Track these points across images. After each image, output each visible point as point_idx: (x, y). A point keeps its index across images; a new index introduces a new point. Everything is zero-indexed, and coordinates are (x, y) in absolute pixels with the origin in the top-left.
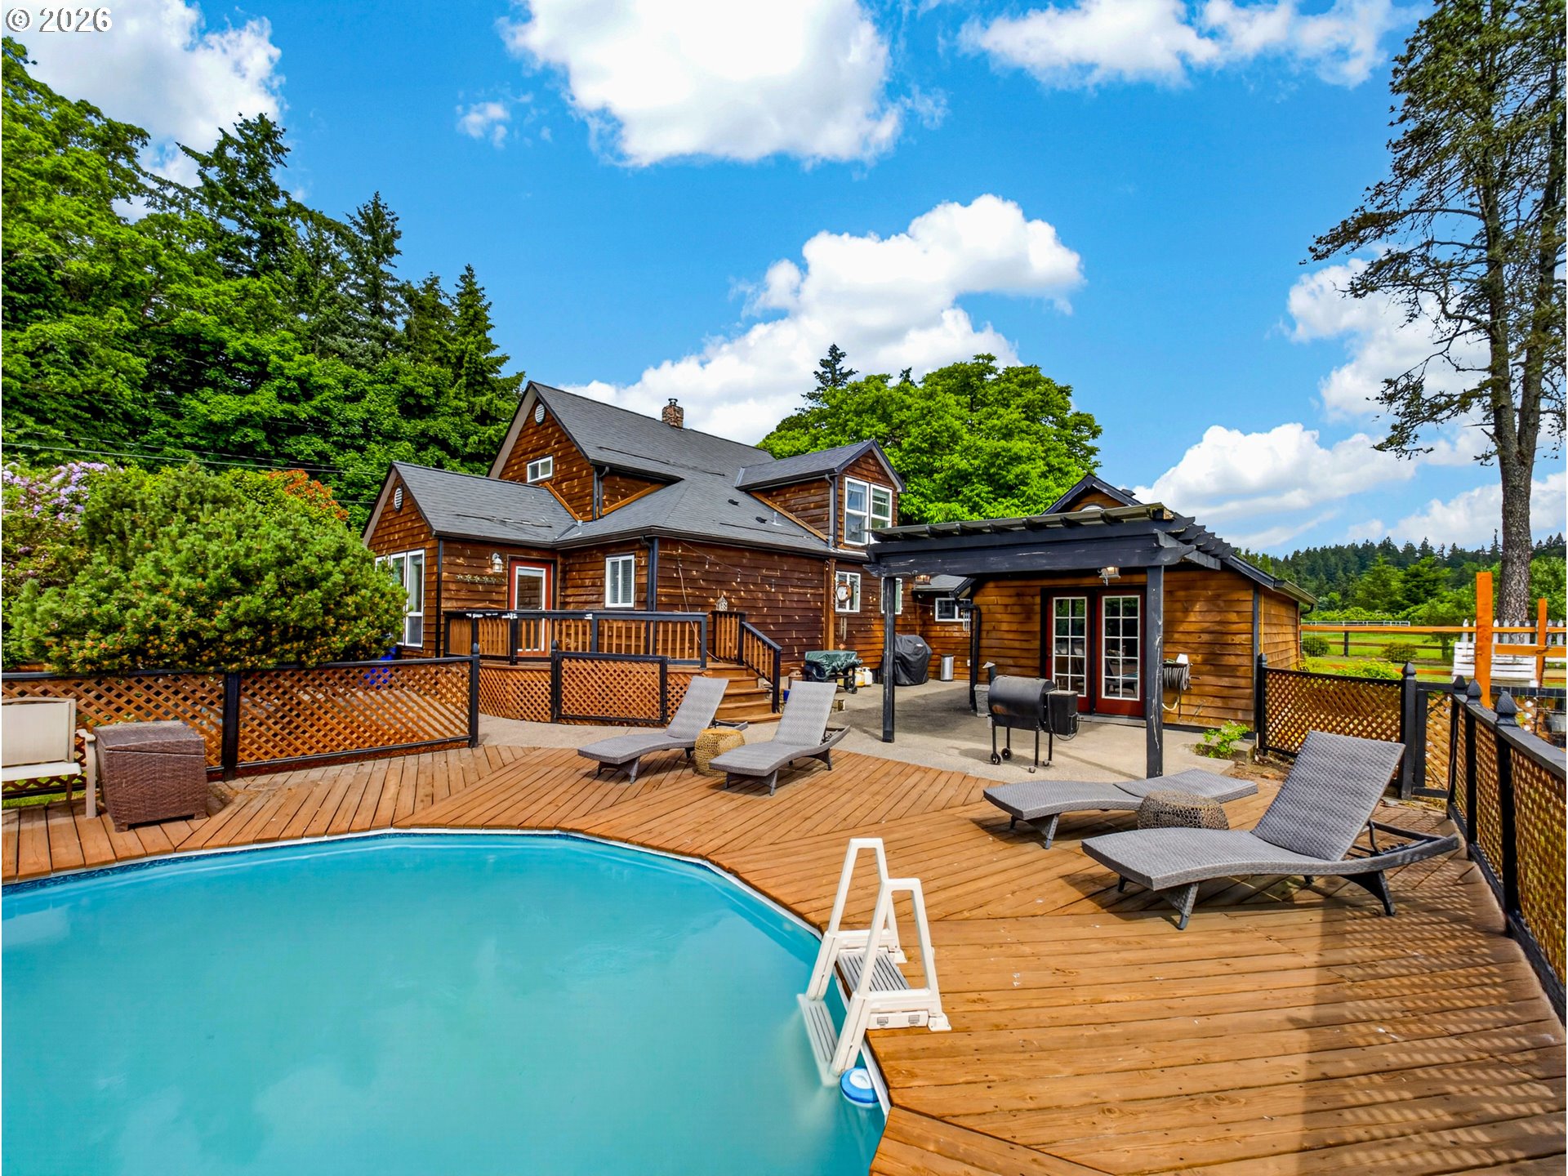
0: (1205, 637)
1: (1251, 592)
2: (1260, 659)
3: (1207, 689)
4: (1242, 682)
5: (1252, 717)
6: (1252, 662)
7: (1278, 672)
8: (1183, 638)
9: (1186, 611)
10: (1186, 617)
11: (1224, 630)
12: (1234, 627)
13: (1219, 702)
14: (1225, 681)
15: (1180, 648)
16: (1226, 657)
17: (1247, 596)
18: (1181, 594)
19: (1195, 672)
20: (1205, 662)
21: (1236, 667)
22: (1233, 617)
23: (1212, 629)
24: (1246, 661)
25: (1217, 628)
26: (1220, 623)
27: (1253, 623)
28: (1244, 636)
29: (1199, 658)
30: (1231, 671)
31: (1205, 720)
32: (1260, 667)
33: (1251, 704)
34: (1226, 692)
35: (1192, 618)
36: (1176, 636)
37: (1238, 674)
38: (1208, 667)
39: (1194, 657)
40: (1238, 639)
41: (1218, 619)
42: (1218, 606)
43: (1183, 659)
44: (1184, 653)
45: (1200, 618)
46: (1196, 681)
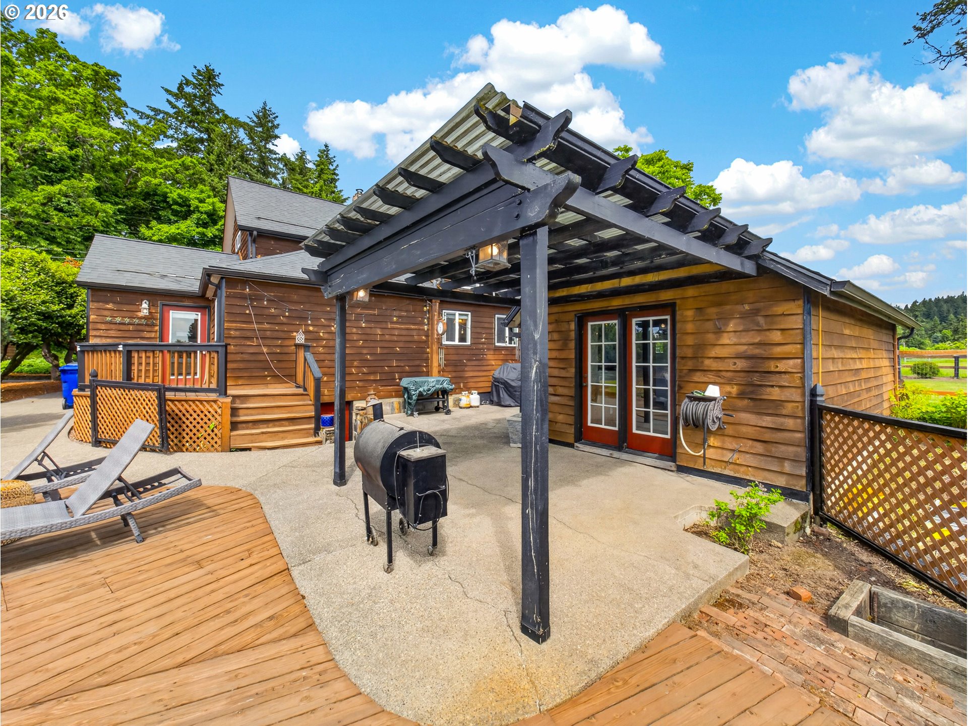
0: (741, 364)
1: (800, 302)
2: (813, 393)
3: (744, 429)
4: (790, 423)
5: (803, 471)
6: (803, 395)
7: (837, 412)
8: (714, 365)
9: (719, 332)
10: (718, 339)
11: (765, 354)
12: (778, 350)
13: (759, 448)
14: (767, 421)
15: (711, 377)
16: (769, 390)
17: (796, 307)
18: (712, 311)
19: (728, 407)
20: (741, 395)
21: (780, 403)
22: (776, 337)
23: (750, 353)
24: (795, 395)
25: (757, 351)
26: (760, 344)
27: (803, 344)
28: (791, 362)
29: (734, 390)
30: (774, 408)
31: (742, 469)
32: (813, 403)
33: (802, 453)
34: (768, 436)
35: (726, 339)
36: (707, 362)
37: (784, 412)
38: (746, 402)
39: (728, 388)
40: (782, 366)
41: (757, 340)
42: (758, 324)
43: (713, 391)
44: (714, 383)
45: (734, 340)
46: (730, 420)
